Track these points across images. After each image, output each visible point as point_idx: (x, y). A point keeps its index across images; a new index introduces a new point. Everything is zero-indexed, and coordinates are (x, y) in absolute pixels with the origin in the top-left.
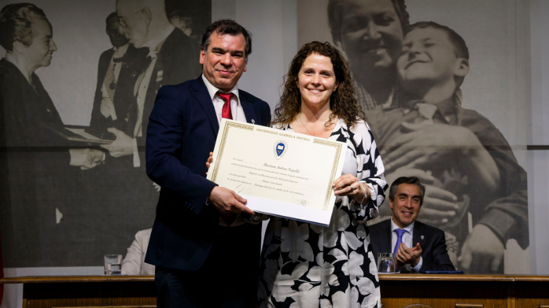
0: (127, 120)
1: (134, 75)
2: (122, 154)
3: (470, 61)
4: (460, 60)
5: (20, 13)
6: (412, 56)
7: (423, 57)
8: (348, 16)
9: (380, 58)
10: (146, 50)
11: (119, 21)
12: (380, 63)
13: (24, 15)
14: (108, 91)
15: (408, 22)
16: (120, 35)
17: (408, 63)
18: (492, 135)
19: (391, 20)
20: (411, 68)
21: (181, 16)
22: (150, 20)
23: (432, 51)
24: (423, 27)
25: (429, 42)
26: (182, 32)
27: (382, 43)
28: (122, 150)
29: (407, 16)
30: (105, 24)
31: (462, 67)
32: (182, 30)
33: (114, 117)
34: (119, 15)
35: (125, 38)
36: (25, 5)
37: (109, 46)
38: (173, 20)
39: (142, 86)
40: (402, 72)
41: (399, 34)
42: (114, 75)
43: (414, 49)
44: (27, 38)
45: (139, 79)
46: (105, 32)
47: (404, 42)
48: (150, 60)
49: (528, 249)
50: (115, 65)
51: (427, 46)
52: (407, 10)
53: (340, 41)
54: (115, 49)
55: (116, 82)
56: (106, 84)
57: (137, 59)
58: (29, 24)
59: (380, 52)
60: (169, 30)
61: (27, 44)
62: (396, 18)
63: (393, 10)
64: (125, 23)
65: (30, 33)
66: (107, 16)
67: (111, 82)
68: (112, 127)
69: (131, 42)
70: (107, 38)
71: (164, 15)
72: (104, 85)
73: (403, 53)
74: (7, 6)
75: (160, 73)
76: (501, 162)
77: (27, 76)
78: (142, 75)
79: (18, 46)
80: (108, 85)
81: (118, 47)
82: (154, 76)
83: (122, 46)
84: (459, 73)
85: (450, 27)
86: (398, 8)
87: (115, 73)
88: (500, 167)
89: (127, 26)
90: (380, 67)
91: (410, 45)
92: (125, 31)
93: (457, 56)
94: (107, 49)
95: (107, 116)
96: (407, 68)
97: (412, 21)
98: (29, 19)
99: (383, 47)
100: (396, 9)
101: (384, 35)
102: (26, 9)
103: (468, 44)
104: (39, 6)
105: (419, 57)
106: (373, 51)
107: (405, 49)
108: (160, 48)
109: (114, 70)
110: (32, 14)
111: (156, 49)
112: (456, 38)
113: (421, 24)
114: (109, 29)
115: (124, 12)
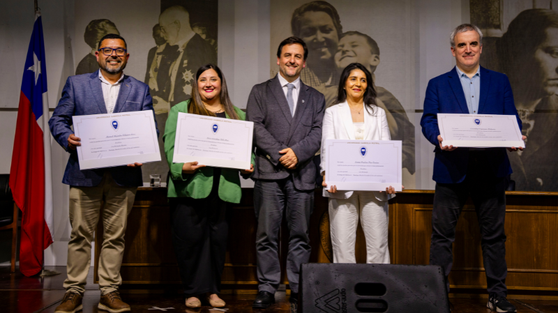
0: (164, 91)
2: (161, 112)
3: (380, 56)
4: (374, 55)
5: (100, 25)
6: (344, 52)
7: (351, 53)
8: (304, 27)
9: (324, 54)
10: (177, 47)
11: (161, 29)
12: (323, 57)
13: (103, 26)
14: (153, 73)
15: (341, 31)
17: (341, 57)
18: (393, 103)
19: (331, 30)
20: (343, 60)
21: (199, 26)
22: (180, 28)
23: (356, 50)
24: (351, 35)
25: (355, 44)
27: (325, 44)
28: (161, 110)
29: (341, 28)
30: (152, 32)
31: (375, 60)
32: (200, 35)
33: (157, 90)
34: (160, 26)
36: (103, 20)
38: (194, 28)
39: (174, 70)
40: (337, 62)
41: (336, 39)
43: (345, 49)
45: (172, 65)
47: (339, 44)
48: (179, 53)
49: (414, 174)
50: (157, 57)
51: (354, 46)
52: (341, 24)
54: (158, 47)
55: (158, 67)
57: (171, 52)
58: (106, 32)
59: (324, 50)
60: (191, 34)
62: (334, 29)
63: (332, 24)
64: (164, 30)
66: (153, 27)
67: (155, 68)
68: (155, 95)
69: (167, 42)
71: (189, 25)
72: (151, 69)
73: (338, 51)
74: (93, 21)
75: (186, 62)
76: (398, 119)
78: (174, 63)
80: (154, 70)
82: (182, 63)
83: (162, 45)
84: (373, 63)
85: (368, 35)
86: (336, 22)
87: (158, 62)
88: (398, 123)
89: (165, 32)
90: (324, 59)
91: (343, 46)
92: (164, 35)
93: (372, 53)
94: (153, 47)
95: (152, 89)
96: (340, 60)
97: (344, 31)
99: (326, 47)
100: (334, 23)
101: (326, 39)
102: (104, 23)
103: (379, 46)
104: (112, 21)
105: (348, 54)
106: (319, 49)
107: (339, 48)
108: (186, 45)
110: (108, 26)
111: (183, 46)
112: (372, 42)
113: (350, 33)
114: (156, 35)
115: (163, 24)
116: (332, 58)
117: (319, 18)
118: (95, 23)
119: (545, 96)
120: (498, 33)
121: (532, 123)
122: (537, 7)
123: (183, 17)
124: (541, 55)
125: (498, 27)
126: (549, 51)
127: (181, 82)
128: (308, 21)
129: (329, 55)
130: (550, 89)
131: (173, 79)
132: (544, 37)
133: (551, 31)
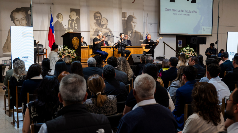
0: (72, 28)
4: (107, 22)
7: (103, 22)
44: (60, 18)
45: (73, 23)
60: (76, 17)
66: (69, 15)
71: (76, 15)
76: (111, 33)
77: (60, 22)
82: (75, 22)
102: (60, 14)
109: (70, 22)
112: (107, 20)
113: (103, 18)
114: (69, 17)
115: (71, 15)
116: (101, 22)
117: (98, 15)
118: (58, 14)
119: (133, 30)
120: (126, 19)
121: (131, 34)
122: (131, 15)
123: (75, 13)
124: (132, 23)
125: (126, 18)
126: (133, 22)
127: (75, 26)
128: (96, 15)
129: (100, 22)
130: (133, 29)
131: (73, 26)
132: (132, 20)
133: (133, 19)
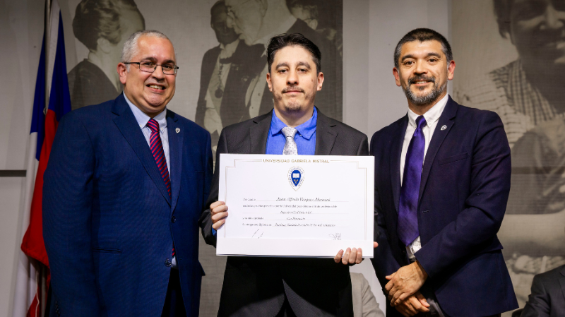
1: (246, 80)
11: (227, 12)
12: (561, 60)
14: (213, 100)
16: (228, 28)
21: (305, 4)
22: (266, 9)
26: (305, 24)
32: (307, 21)
33: (220, 132)
34: (226, 4)
35: (234, 33)
37: (213, 43)
38: (294, 9)
39: (255, 95)
42: (220, 80)
44: (115, 34)
45: (252, 84)
46: (210, 25)
50: (221, 68)
53: (509, 31)
54: (222, 47)
55: (223, 89)
56: (211, 91)
57: (248, 60)
58: (116, 17)
59: (561, 45)
60: (289, 22)
61: (114, 41)
64: (234, 14)
65: (118, 27)
66: (212, 5)
67: (216, 89)
69: (241, 37)
70: (212, 33)
71: (283, 3)
72: (208, 92)
77: (114, 82)
78: (255, 80)
79: (102, 43)
80: (214, 93)
81: (225, 45)
83: (230, 43)
87: (222, 76)
89: (236, 18)
90: (562, 65)
92: (234, 24)
94: (212, 47)
98: (117, 10)
106: (552, 44)
109: (220, 73)
114: (217, 23)
118: (94, 0)
131: (254, 113)
